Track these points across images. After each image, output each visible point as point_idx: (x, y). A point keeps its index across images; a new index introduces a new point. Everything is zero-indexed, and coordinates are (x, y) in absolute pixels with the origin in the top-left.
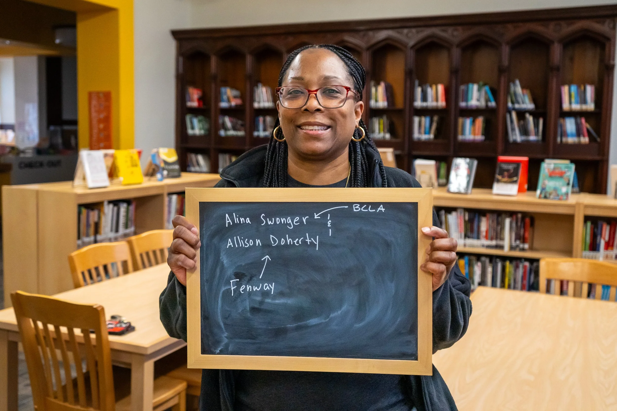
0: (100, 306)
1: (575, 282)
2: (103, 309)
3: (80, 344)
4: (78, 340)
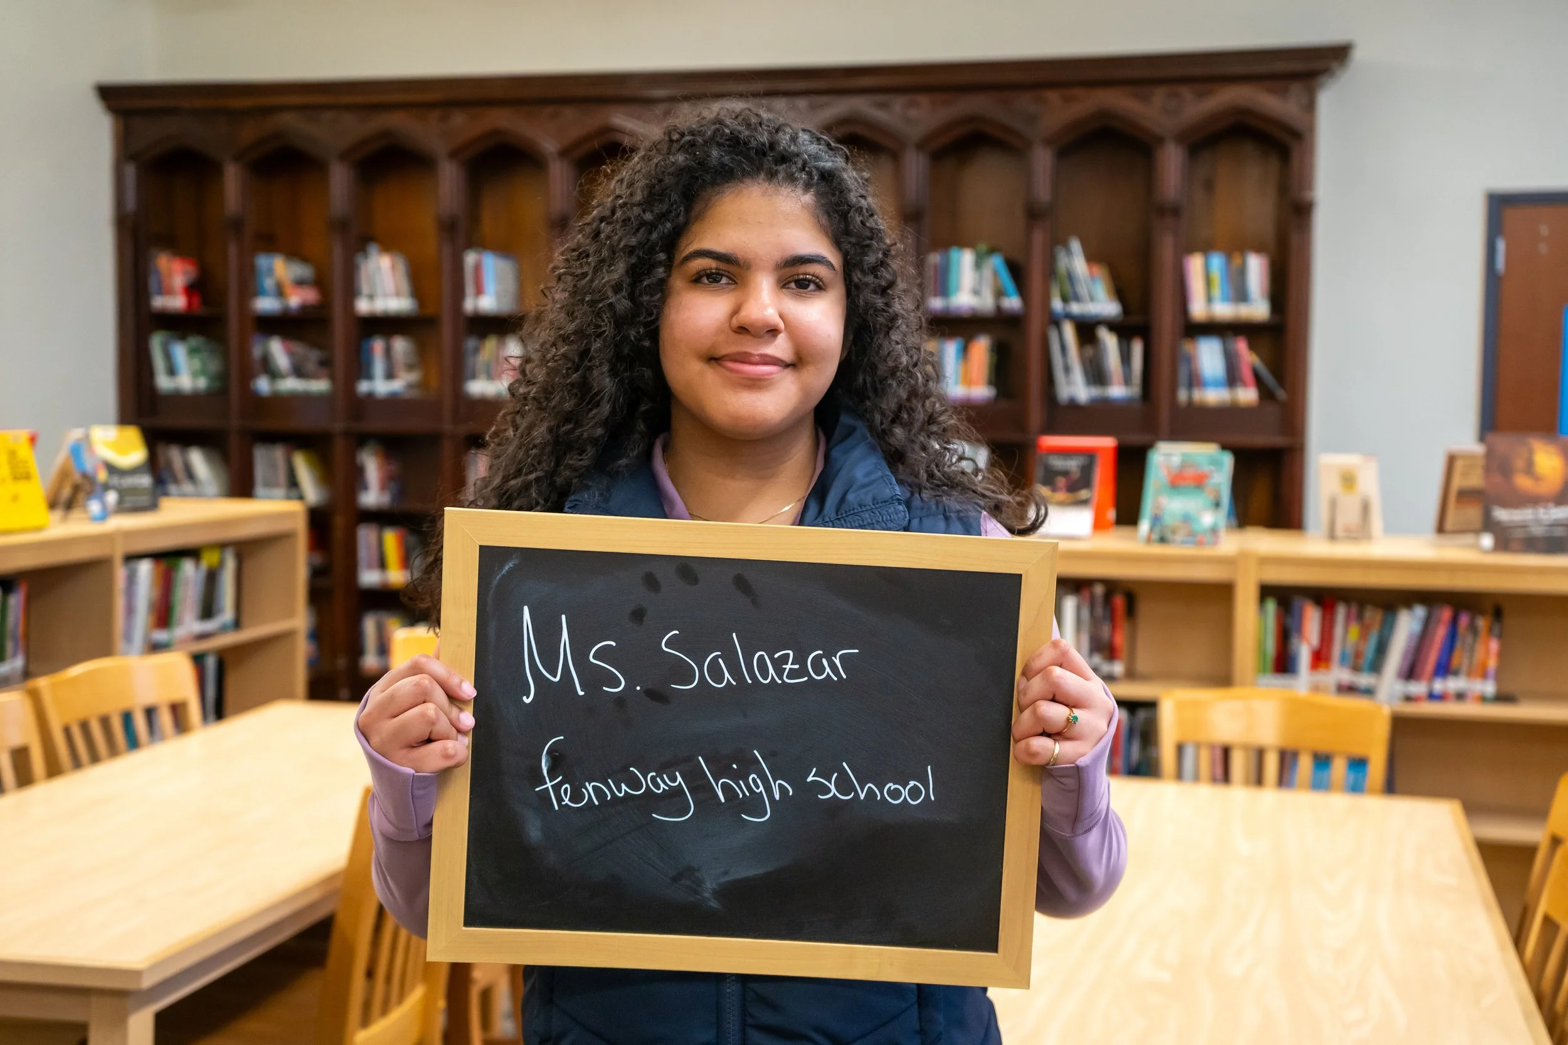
1: (1246, 748)
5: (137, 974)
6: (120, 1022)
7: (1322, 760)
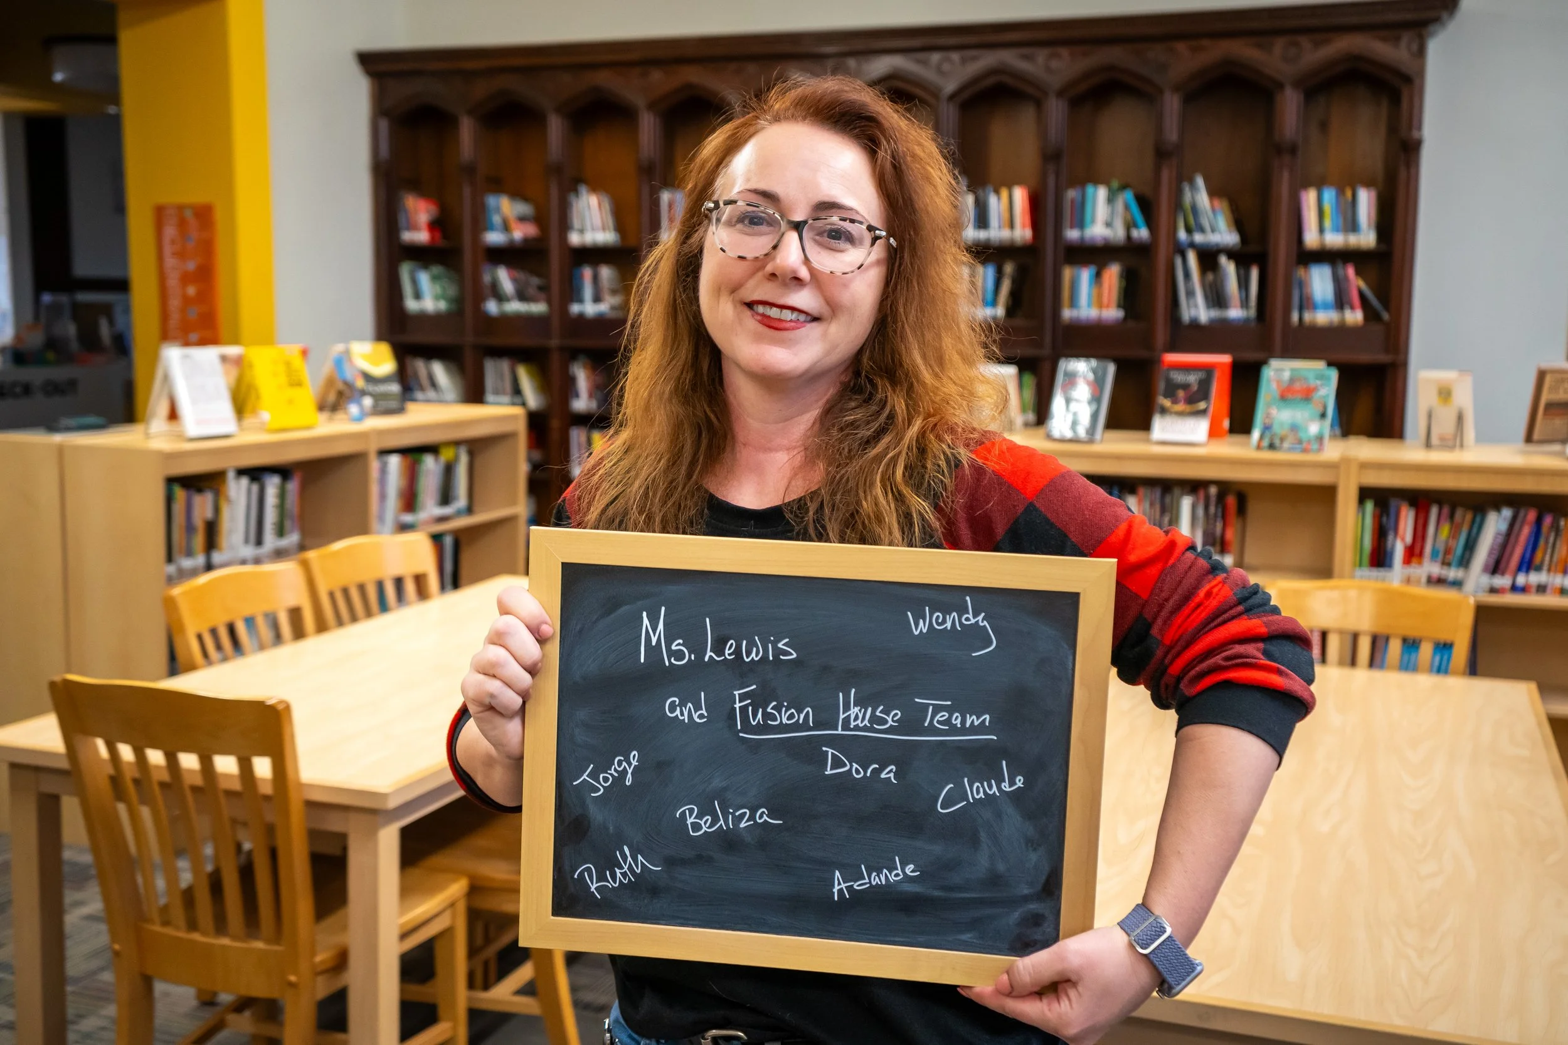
0: (281, 702)
1: (1341, 632)
2: (288, 708)
3: (229, 793)
4: (224, 785)
5: (383, 796)
6: (372, 835)
7: (1411, 644)
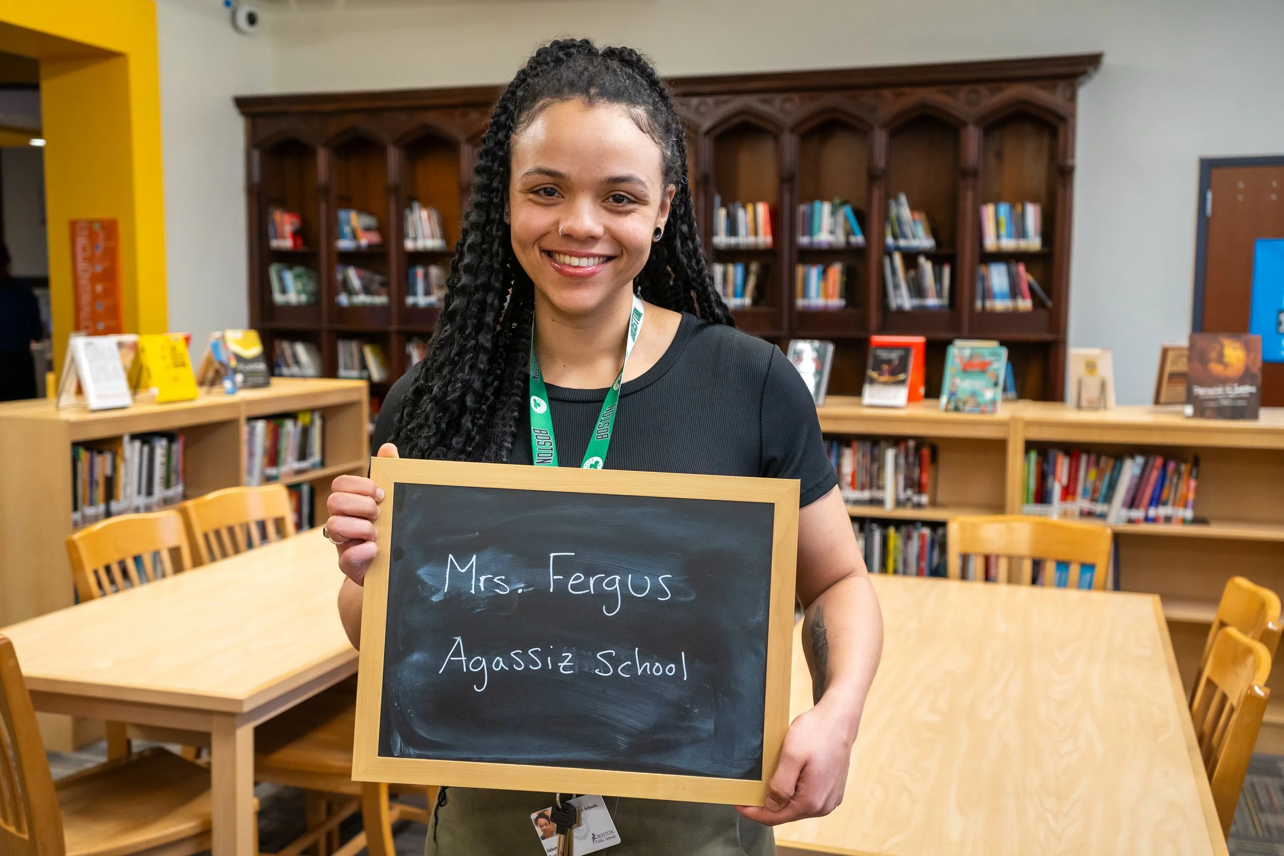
1: (1010, 558)
5: (240, 702)
6: (230, 733)
7: (1063, 565)
